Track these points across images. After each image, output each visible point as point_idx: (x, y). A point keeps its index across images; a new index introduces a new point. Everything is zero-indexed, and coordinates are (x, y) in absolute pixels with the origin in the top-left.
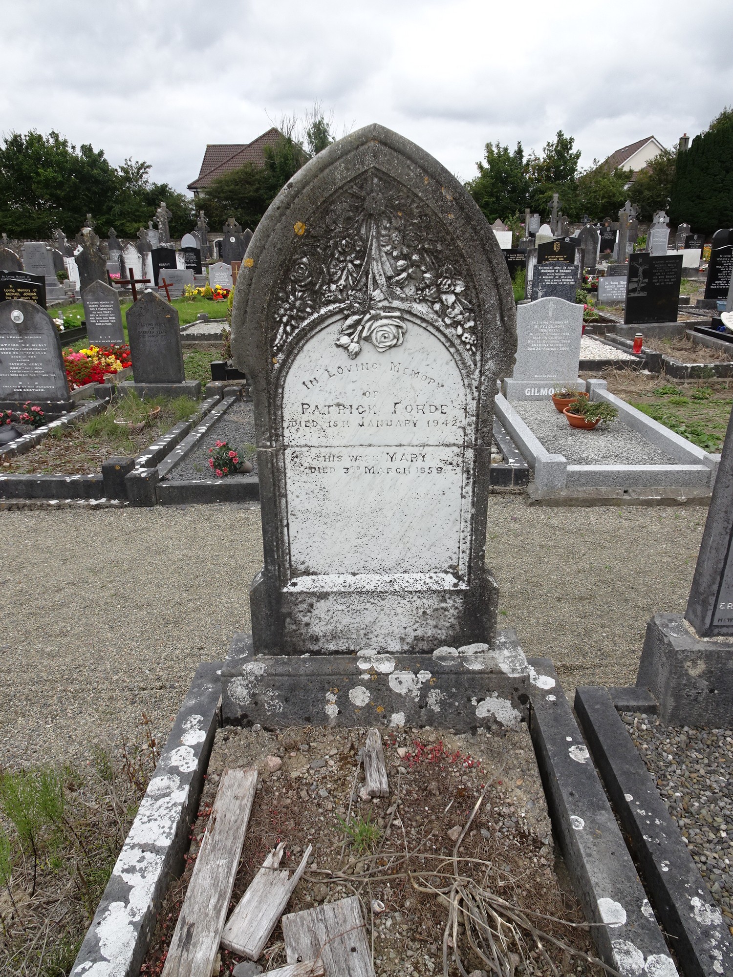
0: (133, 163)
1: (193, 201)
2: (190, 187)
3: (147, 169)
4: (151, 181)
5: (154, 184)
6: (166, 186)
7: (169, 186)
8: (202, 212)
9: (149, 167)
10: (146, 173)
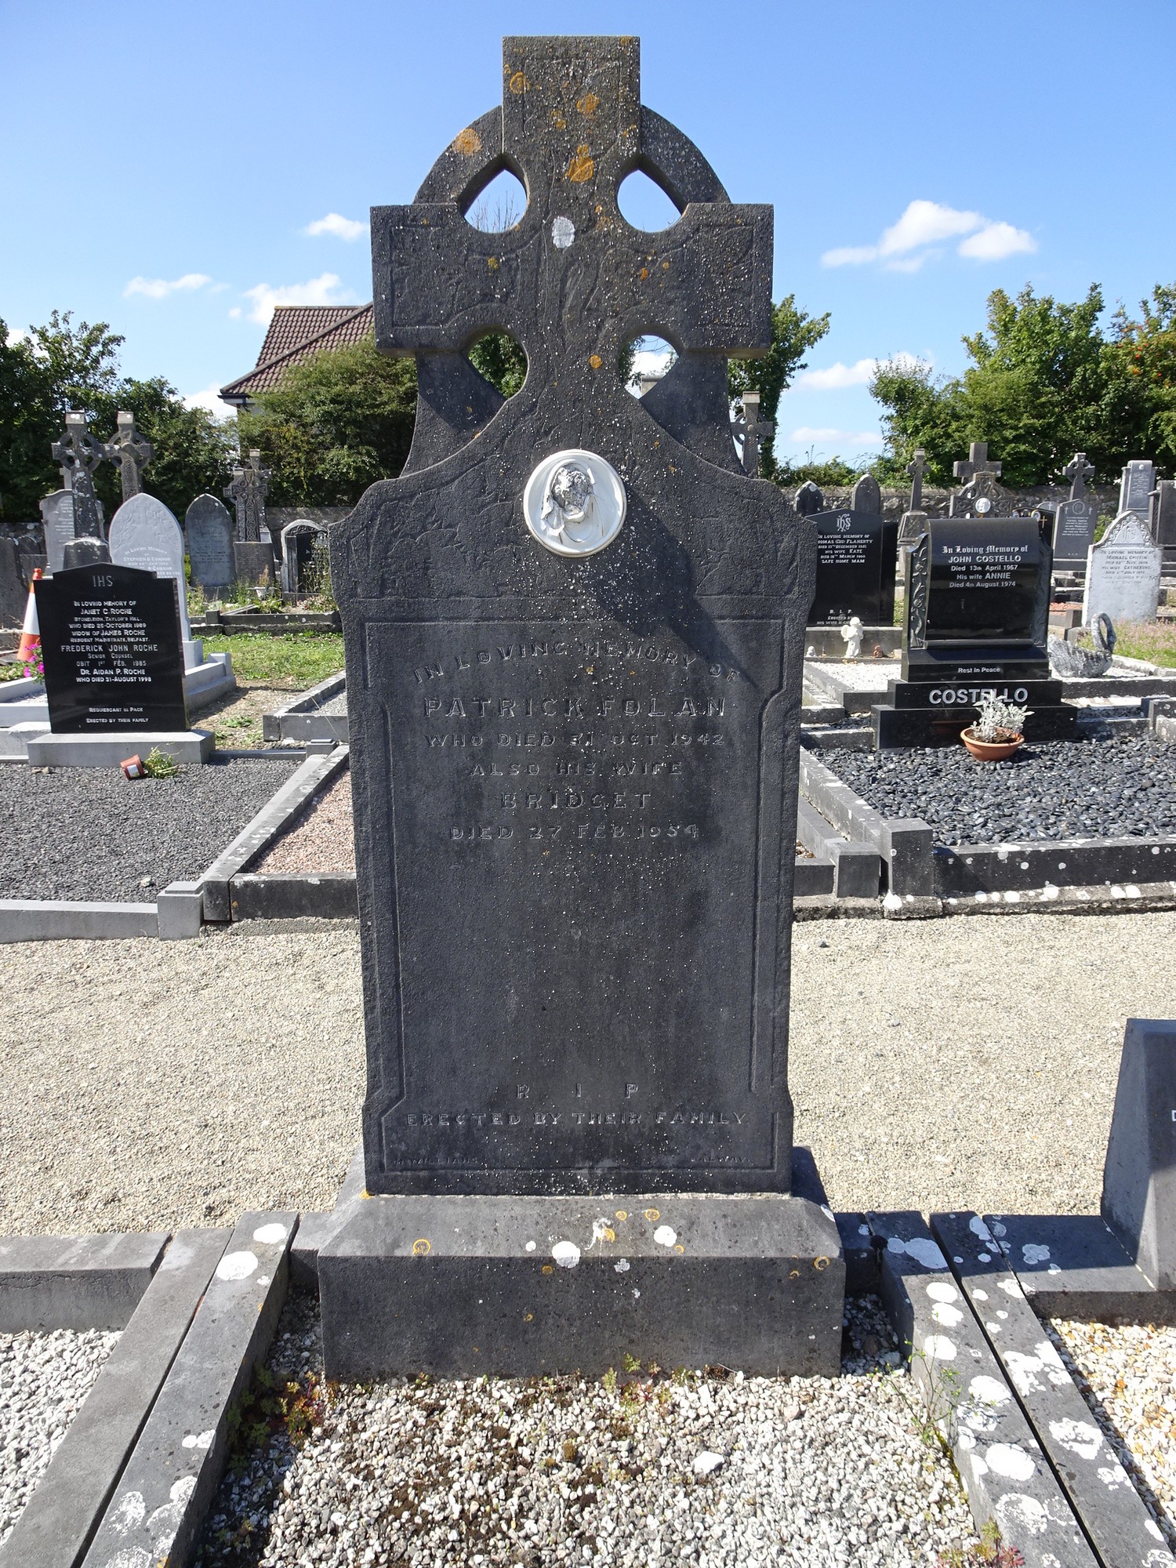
0: (74, 328)
1: (232, 424)
2: (226, 395)
3: (113, 347)
4: (121, 375)
5: (129, 381)
6: (162, 384)
7: (171, 386)
8: (255, 453)
9: (116, 340)
10: (111, 353)
